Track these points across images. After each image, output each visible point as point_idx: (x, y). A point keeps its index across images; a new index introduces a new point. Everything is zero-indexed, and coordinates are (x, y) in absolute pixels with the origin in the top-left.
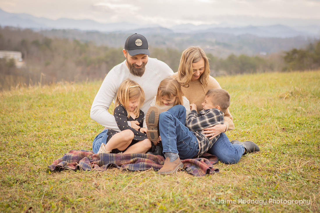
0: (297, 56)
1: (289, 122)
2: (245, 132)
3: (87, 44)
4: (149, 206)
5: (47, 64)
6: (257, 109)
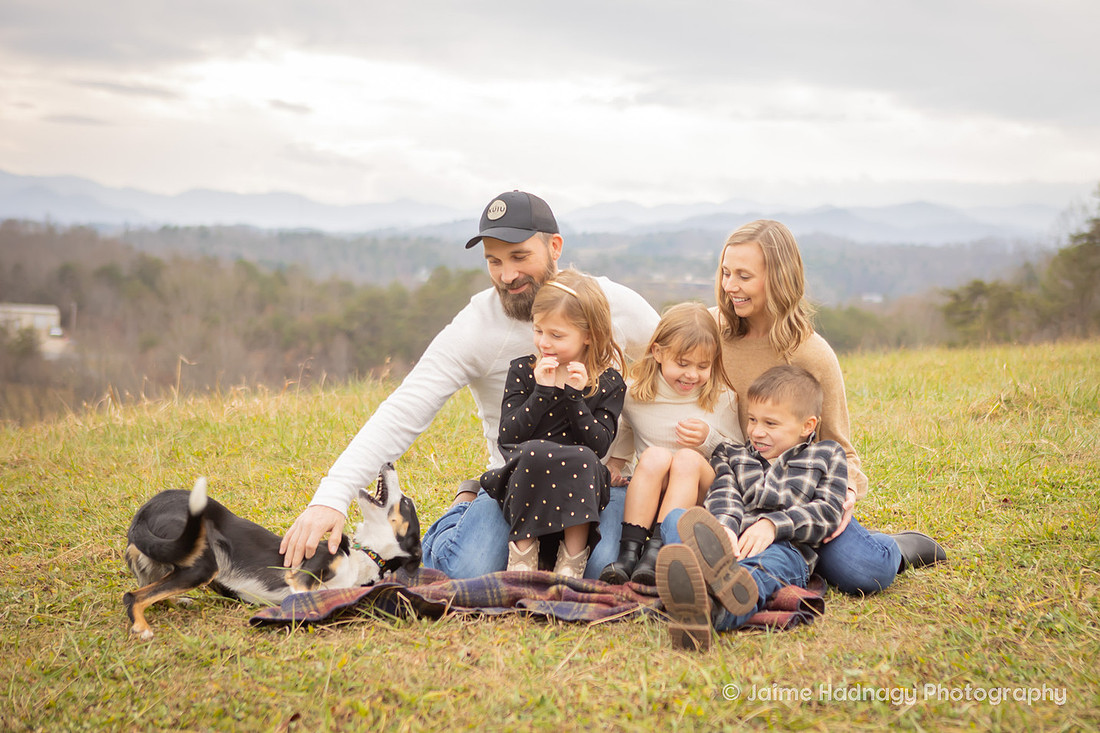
0: (984, 303)
1: (1021, 481)
2: (889, 512)
3: (282, 276)
4: (650, 708)
5: (147, 345)
6: (910, 449)
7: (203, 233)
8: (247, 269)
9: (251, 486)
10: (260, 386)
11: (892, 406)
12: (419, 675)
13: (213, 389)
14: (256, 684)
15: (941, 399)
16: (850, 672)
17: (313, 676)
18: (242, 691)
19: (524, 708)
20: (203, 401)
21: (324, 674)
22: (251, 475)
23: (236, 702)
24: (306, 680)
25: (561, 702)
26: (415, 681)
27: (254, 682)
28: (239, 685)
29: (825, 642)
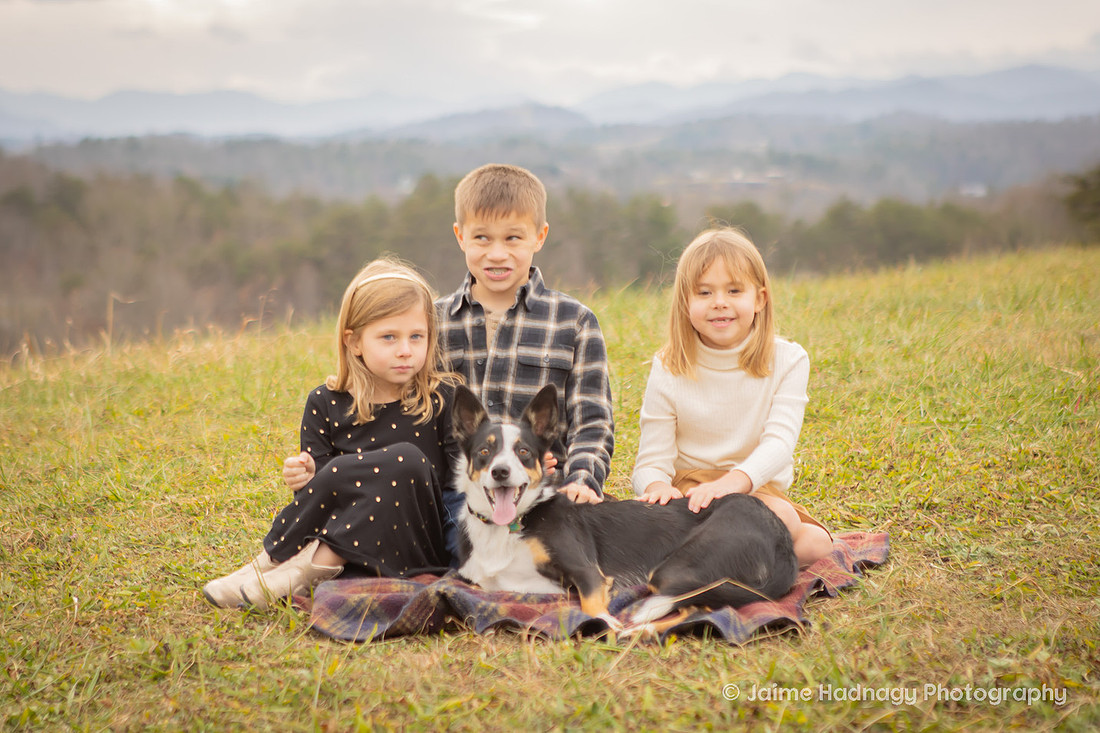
2: (1027, 454)
3: (231, 194)
4: (736, 714)
5: (70, 286)
6: (1046, 374)
7: (132, 145)
8: (188, 188)
9: (207, 449)
10: (211, 327)
11: (1017, 321)
12: (433, 680)
13: (153, 332)
14: (225, 699)
15: (1081, 309)
16: (995, 662)
17: (297, 685)
18: (207, 707)
19: (570, 719)
20: (142, 348)
21: (312, 682)
22: (206, 436)
23: (200, 722)
24: (289, 691)
25: (618, 709)
26: (428, 689)
27: (222, 695)
28: (204, 699)
29: (959, 624)
